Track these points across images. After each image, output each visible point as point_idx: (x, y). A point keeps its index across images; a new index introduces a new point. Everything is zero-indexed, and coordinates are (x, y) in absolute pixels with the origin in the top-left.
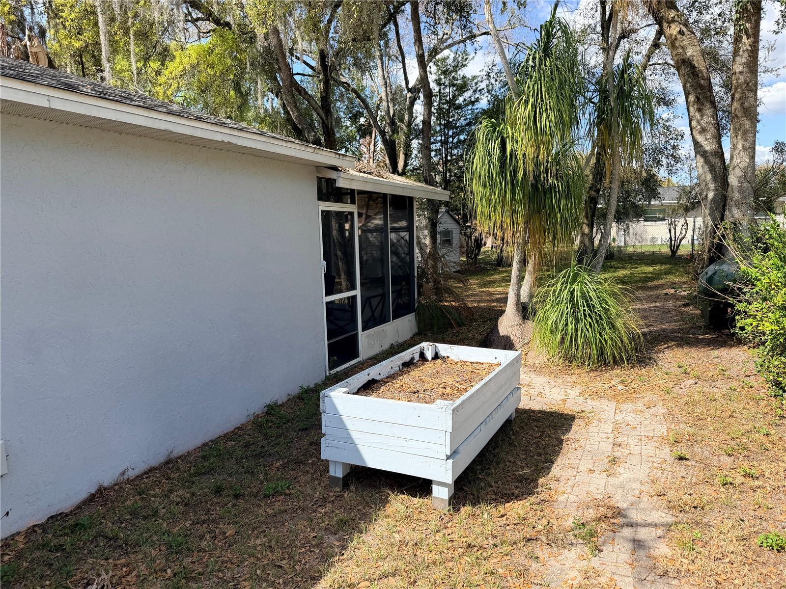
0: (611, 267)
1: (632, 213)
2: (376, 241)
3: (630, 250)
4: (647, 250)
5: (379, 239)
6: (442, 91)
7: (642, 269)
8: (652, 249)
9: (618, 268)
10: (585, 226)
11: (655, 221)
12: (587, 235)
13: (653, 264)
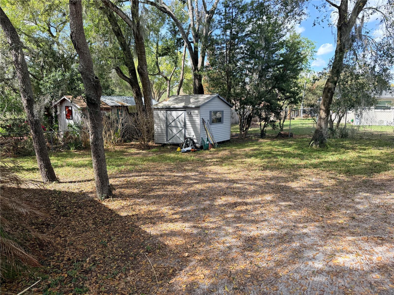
0: (343, 147)
1: (363, 102)
2: (163, 117)
3: (361, 129)
4: (376, 130)
5: (165, 115)
6: (227, 11)
7: (369, 151)
8: (379, 129)
9: (348, 148)
10: (322, 111)
11: (384, 109)
12: (324, 119)
13: (380, 146)
